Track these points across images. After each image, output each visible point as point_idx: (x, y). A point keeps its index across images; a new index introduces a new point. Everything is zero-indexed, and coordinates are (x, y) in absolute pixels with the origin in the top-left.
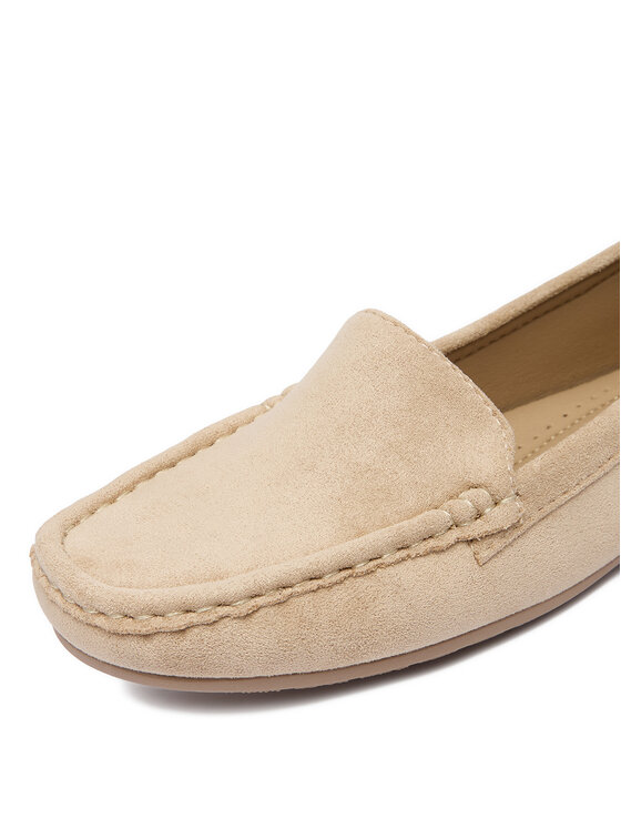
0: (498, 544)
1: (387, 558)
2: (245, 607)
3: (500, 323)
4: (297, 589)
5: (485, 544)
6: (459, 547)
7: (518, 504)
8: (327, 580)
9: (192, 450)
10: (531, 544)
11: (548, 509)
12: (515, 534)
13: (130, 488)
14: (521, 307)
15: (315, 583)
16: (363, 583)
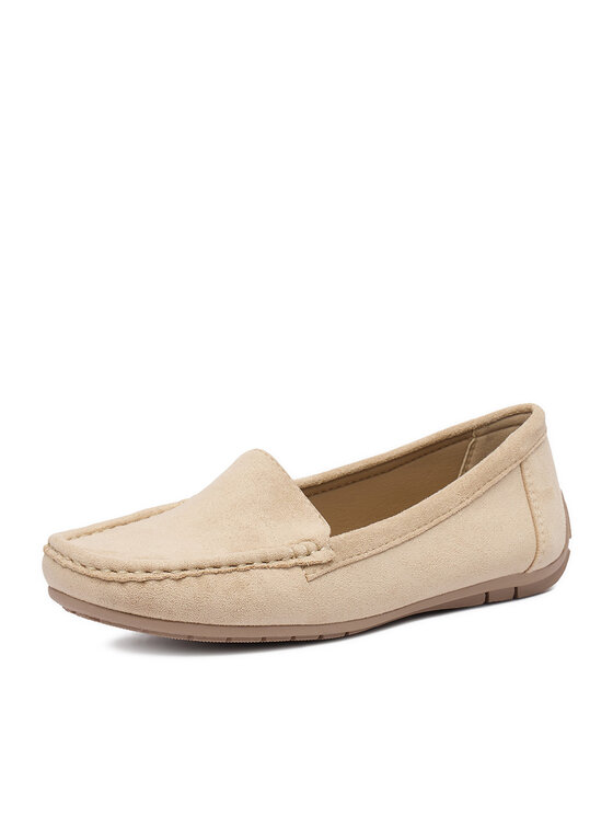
0: (319, 571)
1: (241, 567)
2: (178, 574)
3: (330, 478)
4: (207, 570)
5: (311, 569)
6: (296, 568)
7: (331, 552)
8: (222, 569)
9: (138, 518)
10: (337, 578)
11: (348, 561)
12: (329, 569)
13: (100, 531)
14: (344, 471)
15: (216, 570)
16: (242, 576)
